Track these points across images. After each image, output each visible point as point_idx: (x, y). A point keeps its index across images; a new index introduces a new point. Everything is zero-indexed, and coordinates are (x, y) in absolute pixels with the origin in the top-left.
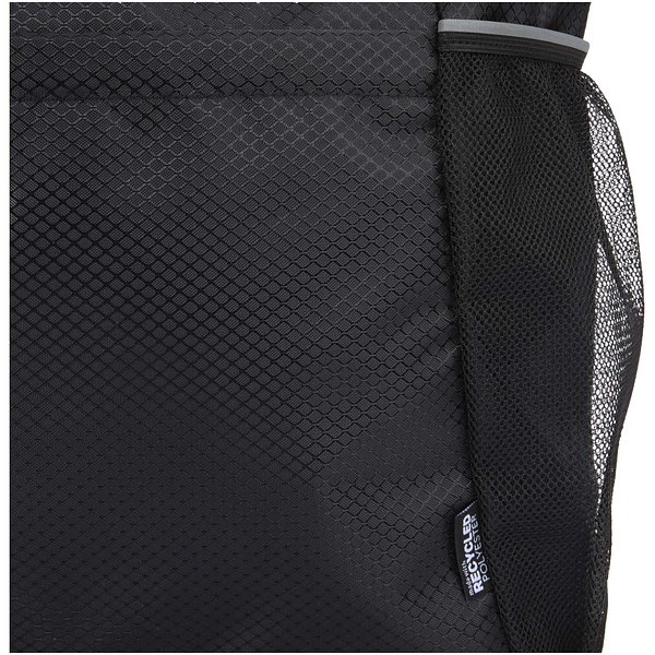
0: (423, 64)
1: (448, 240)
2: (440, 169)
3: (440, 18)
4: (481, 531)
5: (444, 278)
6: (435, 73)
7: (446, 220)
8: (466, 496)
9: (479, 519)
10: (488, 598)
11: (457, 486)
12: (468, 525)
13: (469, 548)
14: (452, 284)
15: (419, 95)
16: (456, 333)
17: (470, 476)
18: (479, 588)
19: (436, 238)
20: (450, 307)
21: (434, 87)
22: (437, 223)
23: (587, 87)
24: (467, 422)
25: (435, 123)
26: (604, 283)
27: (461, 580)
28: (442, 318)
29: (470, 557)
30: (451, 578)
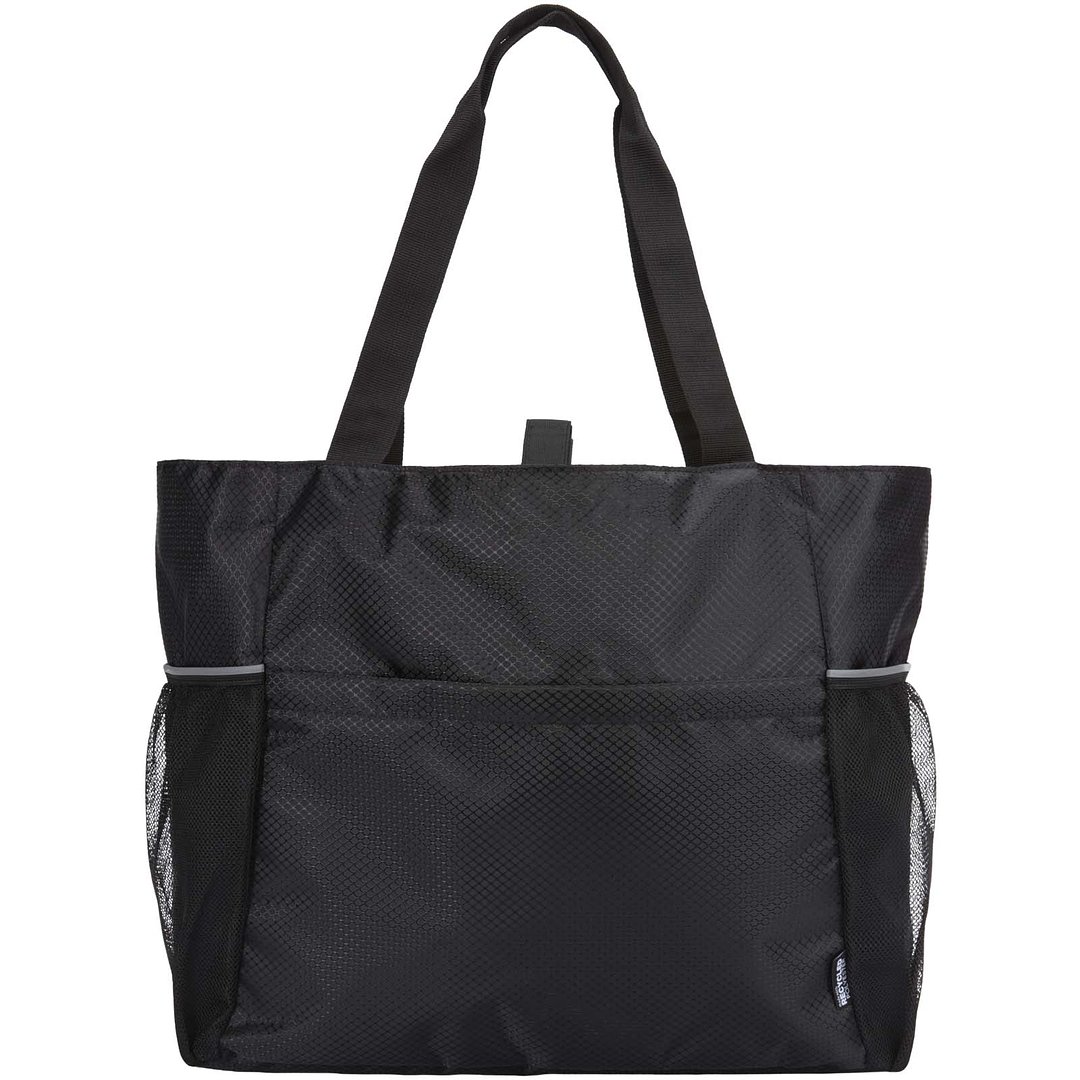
0: (819, 694)
1: (832, 797)
2: (827, 757)
3: (828, 668)
4: (847, 968)
5: (830, 820)
6: (825, 700)
7: (831, 789)
8: (839, 947)
9: (846, 961)
10: (849, 1009)
11: (835, 941)
12: (840, 965)
13: (840, 979)
14: (835, 823)
15: (816, 715)
16: (838, 851)
17: (843, 935)
18: (844, 1003)
19: (826, 797)
20: (834, 837)
21: (824, 709)
22: (825, 788)
23: (907, 686)
24: (843, 903)
25: (824, 730)
26: (916, 811)
27: (834, 998)
28: (830, 843)
29: (840, 984)
30: (829, 997)
